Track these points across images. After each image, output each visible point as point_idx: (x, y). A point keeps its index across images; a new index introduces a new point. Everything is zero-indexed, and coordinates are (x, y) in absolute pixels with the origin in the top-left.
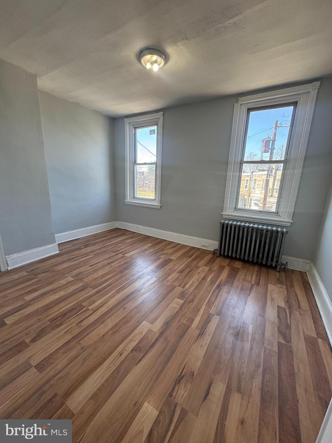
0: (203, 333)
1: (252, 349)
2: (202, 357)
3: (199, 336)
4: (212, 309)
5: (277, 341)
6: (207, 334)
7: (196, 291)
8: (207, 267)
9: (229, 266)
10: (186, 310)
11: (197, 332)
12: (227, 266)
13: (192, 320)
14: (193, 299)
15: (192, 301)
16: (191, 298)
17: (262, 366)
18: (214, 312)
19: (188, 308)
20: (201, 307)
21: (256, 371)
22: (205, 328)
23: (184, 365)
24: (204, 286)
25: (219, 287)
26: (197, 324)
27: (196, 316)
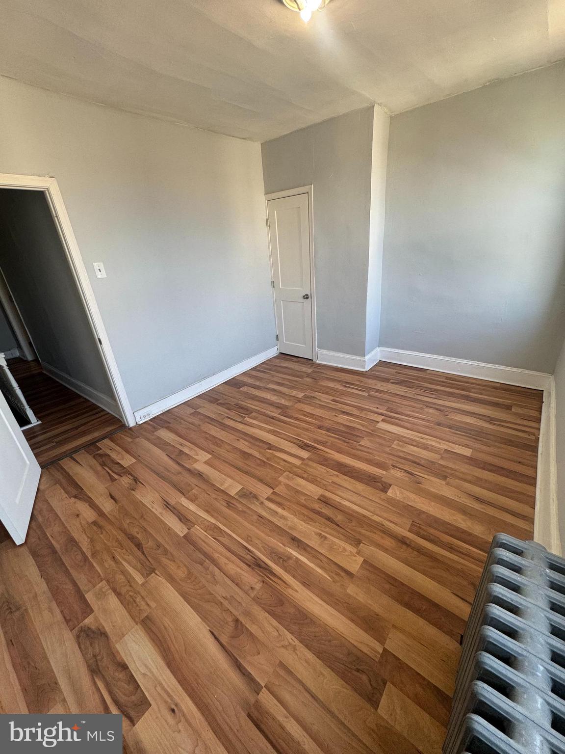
0: (167, 507)
1: (113, 559)
2: (141, 500)
3: (166, 502)
4: (202, 531)
5: (95, 611)
6: (164, 512)
7: (255, 517)
8: (361, 566)
9: (382, 655)
10: (214, 496)
11: (172, 502)
12: (385, 650)
13: (193, 500)
14: (236, 508)
15: (229, 506)
16: (237, 505)
17: (91, 560)
18: (193, 530)
19: (216, 499)
20: (212, 516)
21: (92, 548)
22: (174, 511)
23: (144, 483)
24: (268, 535)
25: (259, 566)
26: (183, 504)
27: (198, 506)
